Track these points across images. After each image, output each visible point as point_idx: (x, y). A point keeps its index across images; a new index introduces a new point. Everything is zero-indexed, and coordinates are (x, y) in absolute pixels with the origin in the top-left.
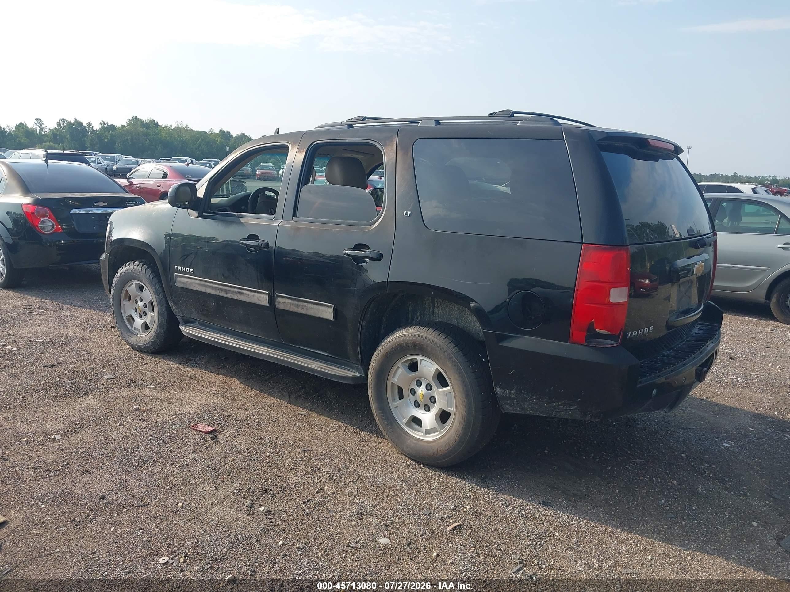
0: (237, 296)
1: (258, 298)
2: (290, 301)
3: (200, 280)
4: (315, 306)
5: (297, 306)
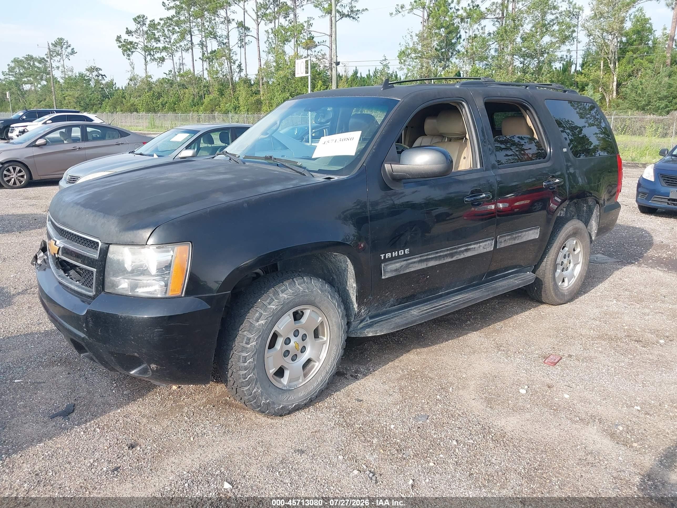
1: (483, 247)
2: (509, 237)
3: (420, 257)
4: (527, 233)
5: (515, 239)
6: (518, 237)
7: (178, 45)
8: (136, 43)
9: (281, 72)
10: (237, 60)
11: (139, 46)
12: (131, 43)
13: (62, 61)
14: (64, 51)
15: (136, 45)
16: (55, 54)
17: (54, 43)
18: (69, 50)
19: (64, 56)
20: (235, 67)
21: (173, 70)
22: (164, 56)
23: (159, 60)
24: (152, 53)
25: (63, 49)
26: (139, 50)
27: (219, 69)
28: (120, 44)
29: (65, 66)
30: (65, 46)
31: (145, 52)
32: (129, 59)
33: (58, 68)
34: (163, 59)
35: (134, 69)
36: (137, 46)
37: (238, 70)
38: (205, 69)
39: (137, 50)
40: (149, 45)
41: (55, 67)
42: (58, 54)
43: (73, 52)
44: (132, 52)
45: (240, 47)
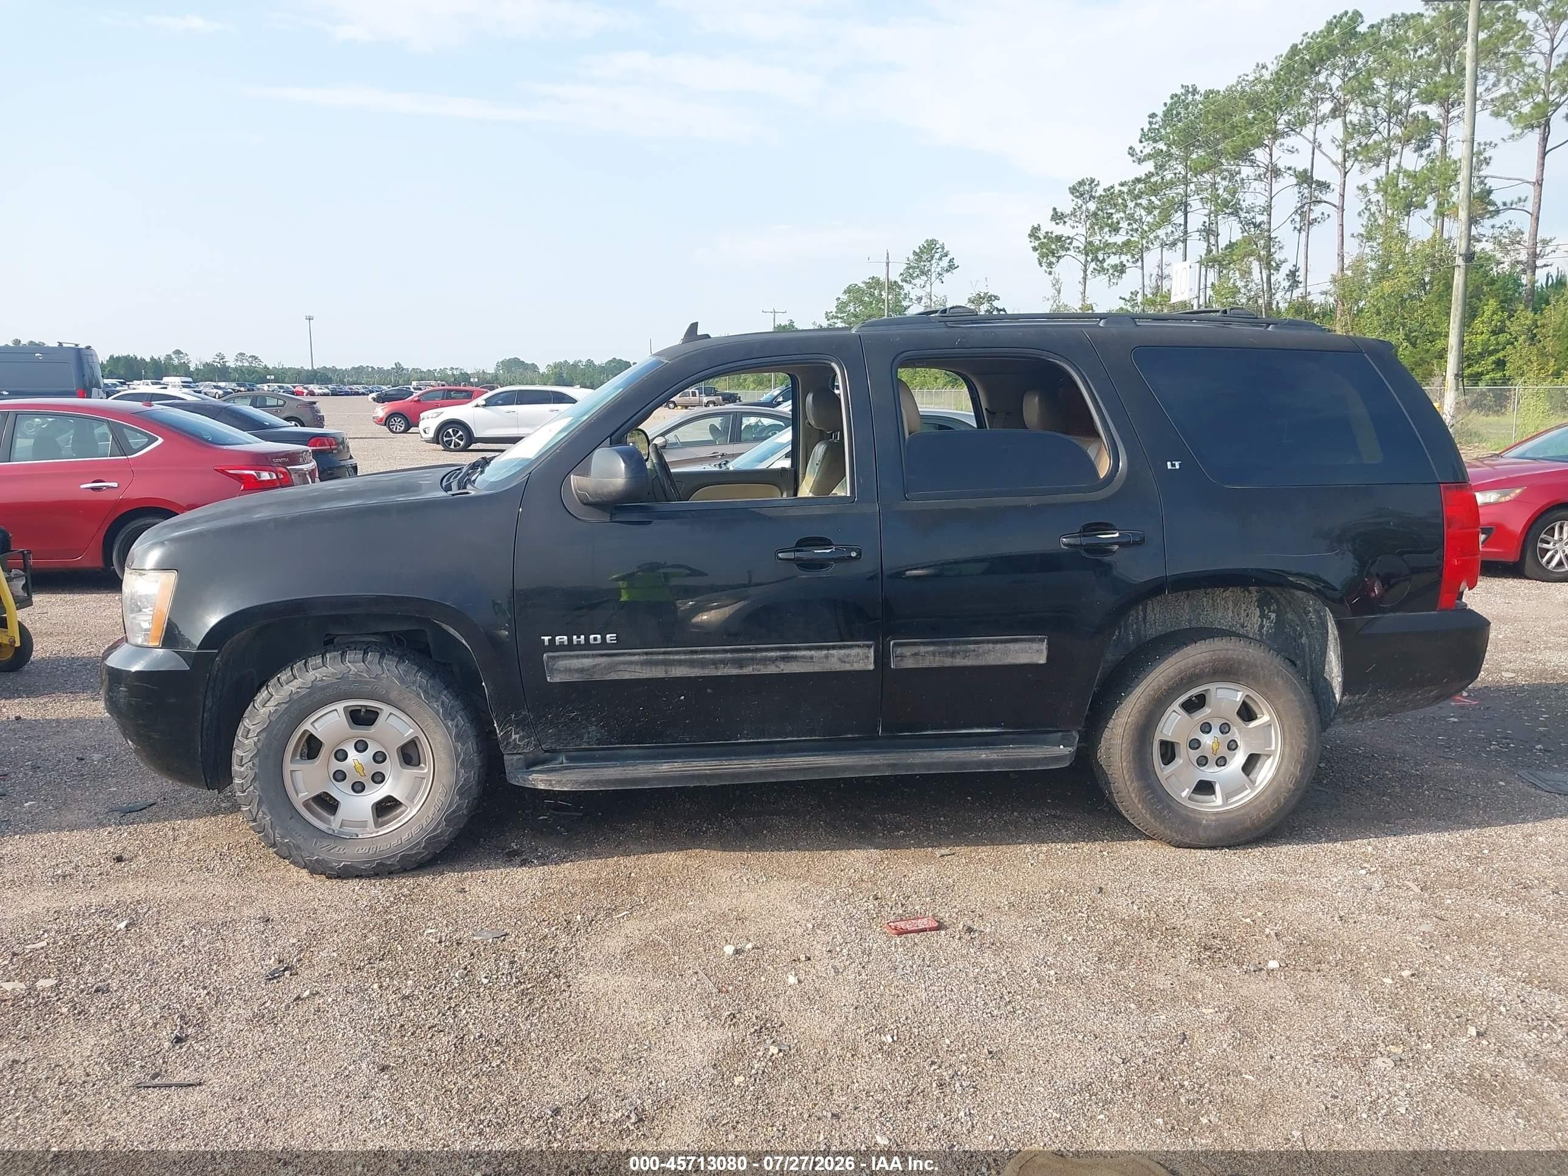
0: (777, 666)
1: (840, 659)
2: (931, 648)
3: (647, 654)
4: (999, 646)
5: (953, 655)
6: (966, 651)
7: (1151, 237)
8: (1069, 238)
9: (1386, 284)
10: (1285, 261)
11: (1075, 243)
12: (1059, 238)
13: (928, 285)
14: (935, 265)
15: (1068, 241)
16: (917, 272)
17: (918, 251)
18: (945, 263)
19: (934, 276)
20: (1280, 278)
21: (1141, 292)
22: (1125, 262)
23: (1111, 271)
24: (1100, 257)
25: (933, 261)
26: (1071, 252)
27: (1240, 284)
28: (1037, 243)
29: (933, 296)
30: (937, 256)
31: (1087, 255)
32: (1050, 273)
33: (920, 299)
34: (1121, 269)
35: (1059, 293)
36: (1070, 243)
37: (1286, 284)
38: (1209, 285)
39: (1068, 253)
40: (1096, 240)
41: (914, 298)
42: (923, 273)
43: (952, 267)
44: (1059, 258)
45: (1299, 231)
